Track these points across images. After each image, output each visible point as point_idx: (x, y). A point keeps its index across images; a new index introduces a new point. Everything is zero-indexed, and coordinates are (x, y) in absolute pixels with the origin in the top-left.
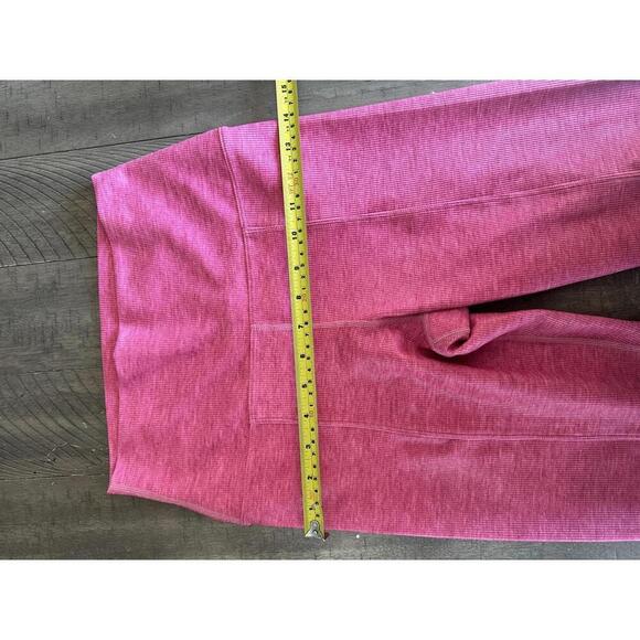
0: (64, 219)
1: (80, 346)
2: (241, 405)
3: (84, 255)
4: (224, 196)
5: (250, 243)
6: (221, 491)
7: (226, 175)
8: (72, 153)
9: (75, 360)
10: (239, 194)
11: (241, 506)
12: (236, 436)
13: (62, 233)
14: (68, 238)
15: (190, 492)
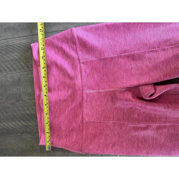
0: (22, 59)
1: (28, 99)
2: (81, 116)
3: (28, 70)
4: (74, 50)
5: (82, 65)
6: (75, 144)
7: (74, 43)
8: (23, 37)
9: (27, 103)
10: (78, 49)
11: (82, 148)
12: (79, 126)
13: (21, 63)
14: (23, 65)
15: (65, 144)
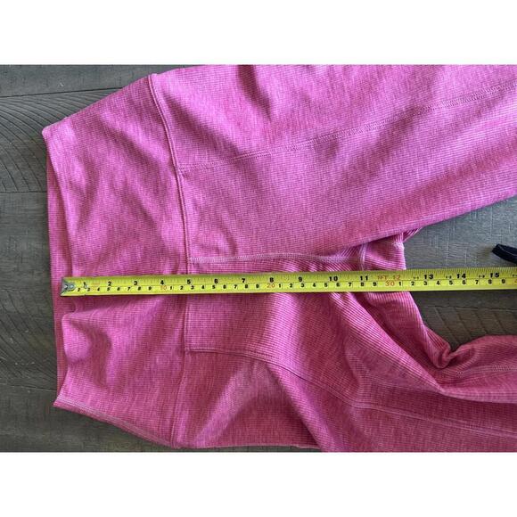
0: (13, 155)
2: (177, 334)
3: (26, 189)
4: (158, 139)
5: (184, 182)
6: (154, 413)
7: (159, 119)
8: (26, 98)
9: (9, 281)
10: (172, 137)
11: (171, 430)
12: (172, 362)
13: (11, 168)
14: (15, 172)
15: (127, 411)
